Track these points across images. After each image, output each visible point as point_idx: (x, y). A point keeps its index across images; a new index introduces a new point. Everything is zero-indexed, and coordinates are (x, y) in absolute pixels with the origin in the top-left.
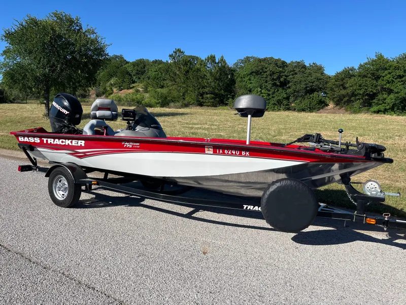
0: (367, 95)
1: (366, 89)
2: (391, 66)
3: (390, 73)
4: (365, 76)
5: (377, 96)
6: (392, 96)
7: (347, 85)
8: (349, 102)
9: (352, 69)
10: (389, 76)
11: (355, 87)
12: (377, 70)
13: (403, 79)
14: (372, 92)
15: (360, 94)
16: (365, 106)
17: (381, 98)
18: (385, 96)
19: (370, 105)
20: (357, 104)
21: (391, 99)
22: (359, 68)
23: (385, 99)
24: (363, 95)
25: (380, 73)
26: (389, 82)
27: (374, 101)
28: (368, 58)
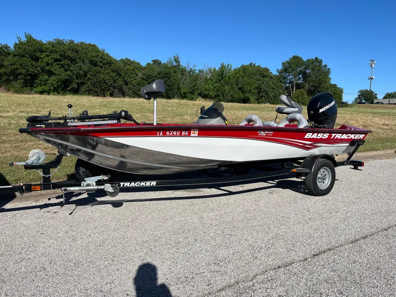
0: (30, 75)
1: (27, 69)
2: (47, 49)
3: (48, 56)
4: (23, 56)
5: (38, 77)
6: (53, 78)
7: (6, 63)
8: (8, 81)
9: (7, 47)
10: (47, 58)
11: (15, 67)
12: (35, 51)
13: (62, 63)
14: (33, 72)
15: (22, 74)
16: (28, 86)
17: (43, 79)
18: (47, 77)
19: (32, 86)
20: (18, 84)
21: (53, 80)
22: (15, 47)
23: (47, 80)
24: (25, 75)
25: (38, 54)
26: (48, 64)
27: (36, 81)
28: (18, 38)
